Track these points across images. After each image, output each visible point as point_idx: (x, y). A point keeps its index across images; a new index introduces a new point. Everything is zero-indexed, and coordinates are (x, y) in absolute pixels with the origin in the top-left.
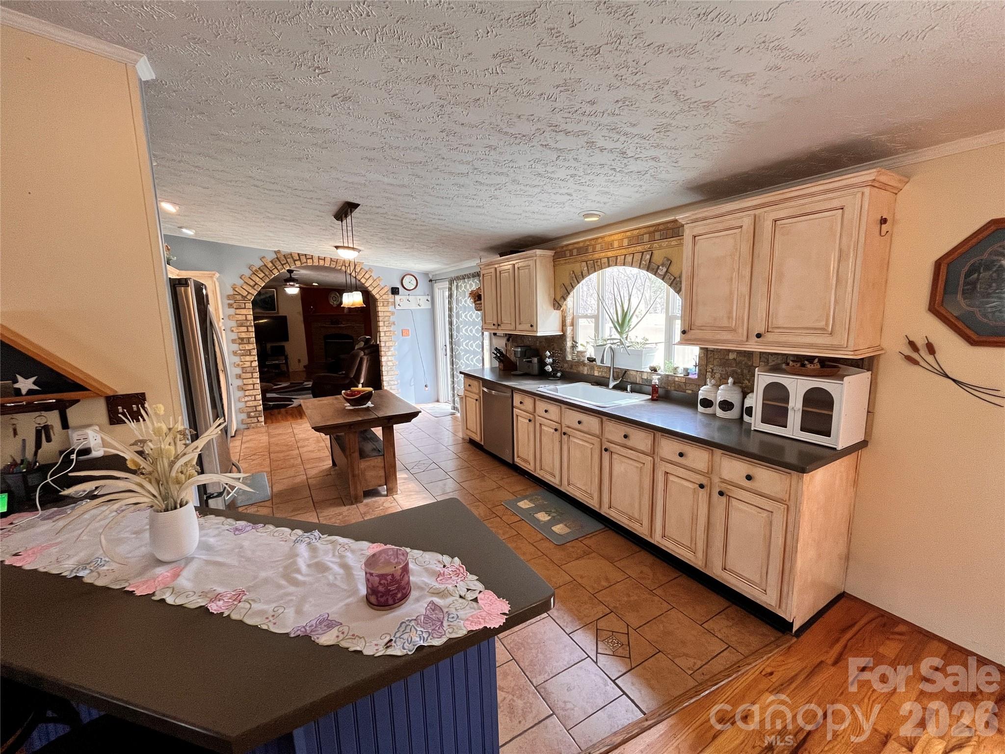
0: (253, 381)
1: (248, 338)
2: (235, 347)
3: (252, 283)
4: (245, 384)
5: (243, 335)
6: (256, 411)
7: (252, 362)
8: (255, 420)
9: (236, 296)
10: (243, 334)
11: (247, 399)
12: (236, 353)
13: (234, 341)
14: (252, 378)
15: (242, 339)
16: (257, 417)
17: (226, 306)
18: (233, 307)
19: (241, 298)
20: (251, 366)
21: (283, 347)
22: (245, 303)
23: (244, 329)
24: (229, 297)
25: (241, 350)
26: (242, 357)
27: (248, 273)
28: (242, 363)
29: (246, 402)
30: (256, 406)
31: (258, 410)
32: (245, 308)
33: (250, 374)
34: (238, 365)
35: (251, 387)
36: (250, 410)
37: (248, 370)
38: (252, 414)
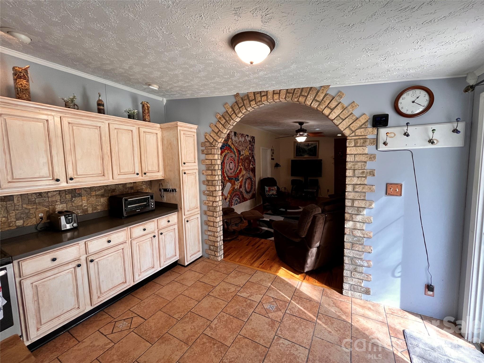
0: (213, 219)
1: (212, 180)
2: (204, 187)
3: (217, 130)
4: (208, 221)
5: (209, 178)
6: (214, 246)
7: (213, 202)
8: (213, 253)
9: (206, 143)
10: (209, 176)
11: (209, 233)
12: (204, 192)
13: (204, 182)
14: (213, 216)
15: (208, 181)
16: (215, 252)
17: (201, 152)
18: (204, 154)
19: (209, 145)
20: (213, 206)
21: (317, 180)
22: (211, 149)
23: (209, 172)
24: (203, 144)
25: (207, 191)
26: (207, 197)
27: (214, 120)
28: (207, 202)
29: (209, 235)
30: (214, 242)
31: (215, 245)
32: (211, 154)
33: (212, 213)
34: (205, 203)
35: (211, 224)
36: (210, 243)
37: (211, 208)
38: (212, 247)
